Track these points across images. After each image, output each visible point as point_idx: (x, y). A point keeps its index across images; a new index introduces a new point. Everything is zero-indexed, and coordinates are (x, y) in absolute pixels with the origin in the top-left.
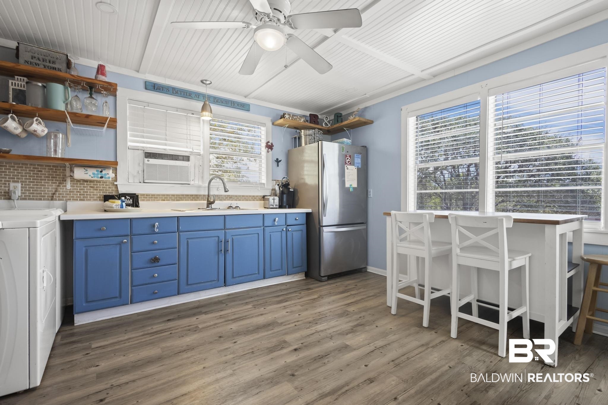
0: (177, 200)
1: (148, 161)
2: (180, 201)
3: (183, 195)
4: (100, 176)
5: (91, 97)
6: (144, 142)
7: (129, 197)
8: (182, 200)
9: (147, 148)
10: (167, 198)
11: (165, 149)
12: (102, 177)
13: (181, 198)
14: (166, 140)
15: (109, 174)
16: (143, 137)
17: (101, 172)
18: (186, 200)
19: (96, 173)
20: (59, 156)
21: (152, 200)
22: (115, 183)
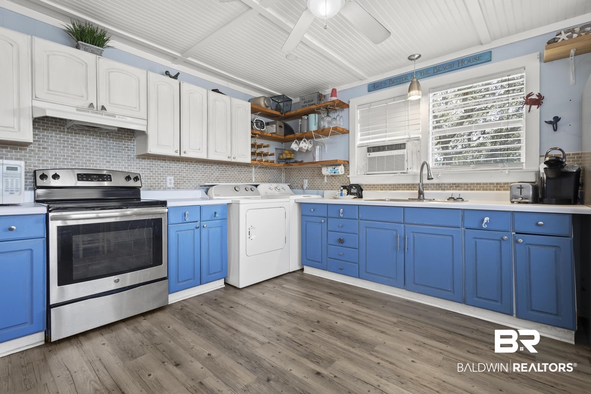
0: (394, 190)
1: (369, 155)
2: (396, 190)
3: (399, 185)
4: (334, 172)
5: (328, 116)
6: (369, 139)
7: (354, 187)
8: (398, 190)
9: (370, 143)
10: (385, 188)
11: (384, 141)
12: (335, 173)
13: (397, 187)
14: (386, 132)
15: (341, 170)
16: (369, 134)
17: (334, 168)
18: (402, 190)
19: (332, 169)
20: (317, 160)
21: (373, 190)
22: (348, 176)
